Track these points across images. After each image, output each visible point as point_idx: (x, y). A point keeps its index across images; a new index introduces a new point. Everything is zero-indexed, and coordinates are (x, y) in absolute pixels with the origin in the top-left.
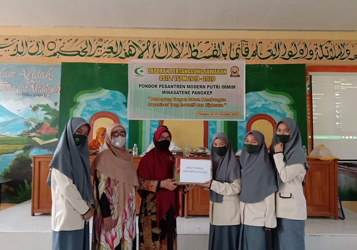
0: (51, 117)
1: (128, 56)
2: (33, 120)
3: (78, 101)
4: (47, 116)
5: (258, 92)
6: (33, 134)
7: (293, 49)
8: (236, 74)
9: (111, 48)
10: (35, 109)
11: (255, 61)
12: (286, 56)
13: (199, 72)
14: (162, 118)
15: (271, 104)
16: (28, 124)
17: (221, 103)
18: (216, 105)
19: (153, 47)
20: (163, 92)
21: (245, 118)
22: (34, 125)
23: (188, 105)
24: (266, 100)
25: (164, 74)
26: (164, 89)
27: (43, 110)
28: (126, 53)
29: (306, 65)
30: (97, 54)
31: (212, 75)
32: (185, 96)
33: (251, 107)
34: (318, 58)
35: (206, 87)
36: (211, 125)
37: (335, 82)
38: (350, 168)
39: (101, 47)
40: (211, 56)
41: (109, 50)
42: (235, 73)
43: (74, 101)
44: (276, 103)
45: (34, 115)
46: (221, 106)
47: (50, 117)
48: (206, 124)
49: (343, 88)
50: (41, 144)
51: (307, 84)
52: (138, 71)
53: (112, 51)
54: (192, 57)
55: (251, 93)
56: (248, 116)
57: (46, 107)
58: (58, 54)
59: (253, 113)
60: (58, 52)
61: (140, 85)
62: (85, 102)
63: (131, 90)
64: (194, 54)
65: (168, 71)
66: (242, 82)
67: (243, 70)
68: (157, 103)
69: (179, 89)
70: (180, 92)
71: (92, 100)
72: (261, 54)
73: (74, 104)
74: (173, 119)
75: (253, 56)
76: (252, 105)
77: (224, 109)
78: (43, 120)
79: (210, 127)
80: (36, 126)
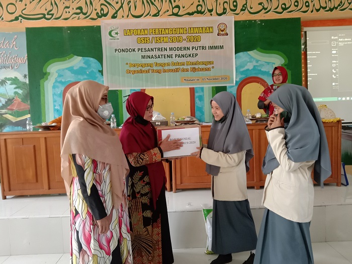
0: (22, 91)
1: (100, 17)
2: (2, 95)
3: (48, 71)
4: (17, 90)
5: (249, 52)
6: (3, 111)
7: (286, 1)
8: (223, 33)
9: (80, 8)
10: (3, 83)
11: (245, 16)
12: (280, 10)
13: (182, 31)
14: (143, 87)
15: (263, 65)
17: (208, 66)
18: (202, 70)
19: (128, 4)
20: (143, 57)
21: (235, 82)
22: (3, 101)
23: (172, 71)
24: (257, 61)
25: (142, 35)
26: (144, 54)
27: (11, 84)
28: (97, 13)
29: (302, 20)
30: (65, 16)
31: (197, 35)
32: (167, 60)
33: (242, 70)
34: (314, 11)
35: (191, 49)
36: (197, 92)
37: (333, 37)
38: (346, 131)
39: (68, 7)
40: (195, 12)
41: (79, 11)
42: (222, 31)
43: (44, 72)
44: (268, 63)
45: (2, 90)
46: (208, 69)
47: (20, 91)
48: (192, 91)
49: (341, 44)
50: (14, 121)
51: (303, 41)
52: (113, 34)
53: (82, 12)
54: (174, 14)
55: (241, 54)
56: (238, 80)
57: (15, 81)
58: (20, 18)
59: (243, 76)
60: (20, 16)
61: (116, 50)
62: (57, 72)
63: (106, 56)
64: (175, 11)
65: (146, 32)
66: (230, 41)
67: (232, 28)
68: (137, 70)
69: (160, 53)
70: (162, 55)
71: (63, 70)
72: (251, 8)
73: (44, 75)
74: (156, 88)
75: (242, 10)
76: (242, 67)
77: (211, 73)
78: (13, 95)
79: (196, 95)
80: (6, 102)
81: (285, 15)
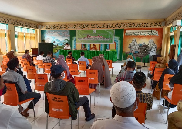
1: (83, 28)
2: (65, 42)
3: (73, 38)
7: (121, 25)
9: (80, 26)
10: (65, 40)
12: (119, 27)
16: (64, 43)
19: (89, 26)
22: (65, 44)
29: (124, 29)
34: (127, 27)
39: (77, 26)
40: (102, 27)
44: (116, 38)
45: (65, 41)
54: (97, 28)
57: (67, 40)
60: (69, 27)
62: (75, 39)
72: (113, 26)
75: (111, 27)
81: (120, 28)
